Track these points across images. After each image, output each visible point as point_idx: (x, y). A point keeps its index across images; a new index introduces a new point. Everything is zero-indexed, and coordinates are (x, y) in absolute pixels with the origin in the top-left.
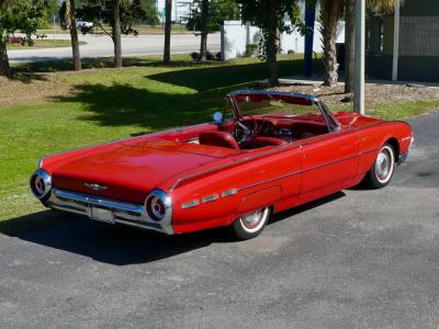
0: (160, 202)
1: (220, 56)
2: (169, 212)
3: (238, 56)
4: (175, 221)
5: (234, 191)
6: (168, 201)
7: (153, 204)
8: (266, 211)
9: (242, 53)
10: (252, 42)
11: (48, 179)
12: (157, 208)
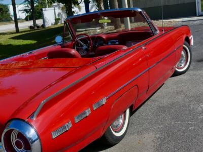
1: (43, 26)
2: (36, 146)
3: (52, 25)
9: (53, 23)
10: (57, 17)
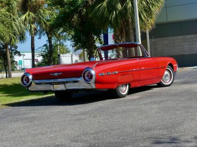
0: (90, 73)
2: (94, 77)
4: (96, 82)
5: (117, 72)
6: (93, 72)
7: (86, 75)
8: (128, 86)
11: (31, 77)
12: (88, 76)
